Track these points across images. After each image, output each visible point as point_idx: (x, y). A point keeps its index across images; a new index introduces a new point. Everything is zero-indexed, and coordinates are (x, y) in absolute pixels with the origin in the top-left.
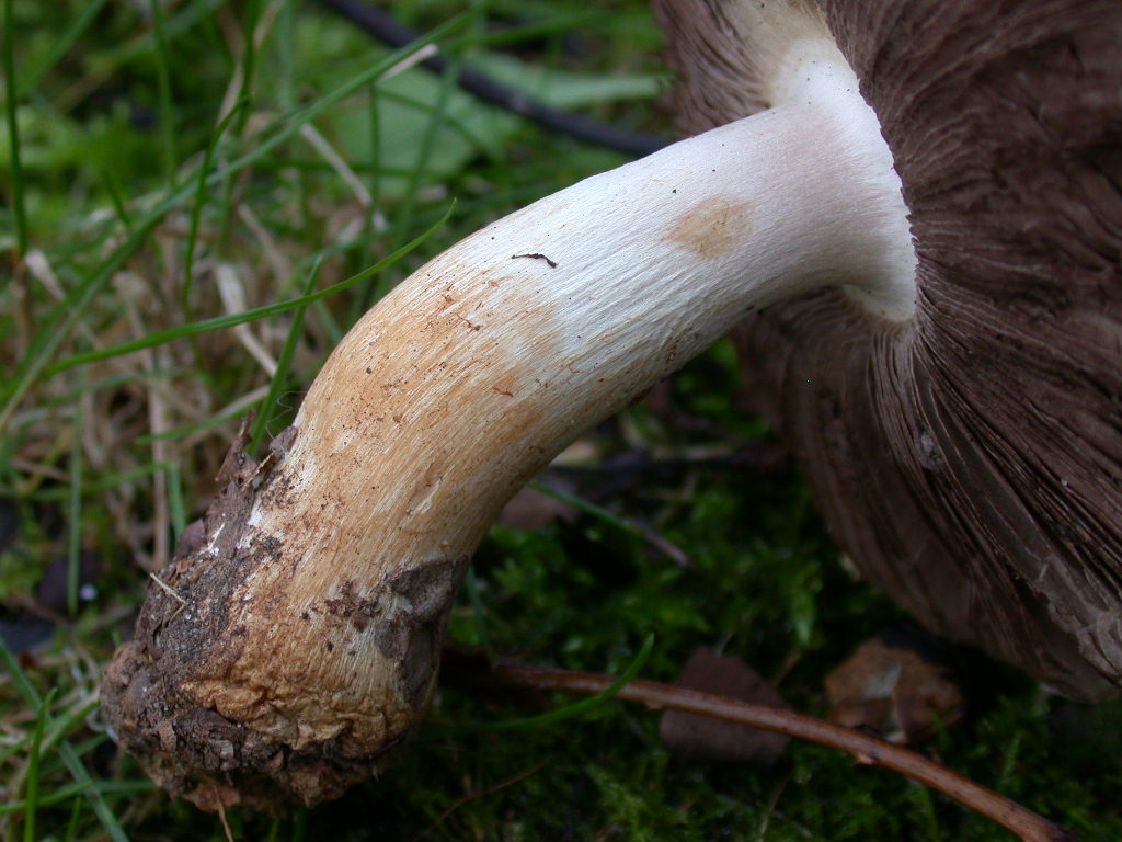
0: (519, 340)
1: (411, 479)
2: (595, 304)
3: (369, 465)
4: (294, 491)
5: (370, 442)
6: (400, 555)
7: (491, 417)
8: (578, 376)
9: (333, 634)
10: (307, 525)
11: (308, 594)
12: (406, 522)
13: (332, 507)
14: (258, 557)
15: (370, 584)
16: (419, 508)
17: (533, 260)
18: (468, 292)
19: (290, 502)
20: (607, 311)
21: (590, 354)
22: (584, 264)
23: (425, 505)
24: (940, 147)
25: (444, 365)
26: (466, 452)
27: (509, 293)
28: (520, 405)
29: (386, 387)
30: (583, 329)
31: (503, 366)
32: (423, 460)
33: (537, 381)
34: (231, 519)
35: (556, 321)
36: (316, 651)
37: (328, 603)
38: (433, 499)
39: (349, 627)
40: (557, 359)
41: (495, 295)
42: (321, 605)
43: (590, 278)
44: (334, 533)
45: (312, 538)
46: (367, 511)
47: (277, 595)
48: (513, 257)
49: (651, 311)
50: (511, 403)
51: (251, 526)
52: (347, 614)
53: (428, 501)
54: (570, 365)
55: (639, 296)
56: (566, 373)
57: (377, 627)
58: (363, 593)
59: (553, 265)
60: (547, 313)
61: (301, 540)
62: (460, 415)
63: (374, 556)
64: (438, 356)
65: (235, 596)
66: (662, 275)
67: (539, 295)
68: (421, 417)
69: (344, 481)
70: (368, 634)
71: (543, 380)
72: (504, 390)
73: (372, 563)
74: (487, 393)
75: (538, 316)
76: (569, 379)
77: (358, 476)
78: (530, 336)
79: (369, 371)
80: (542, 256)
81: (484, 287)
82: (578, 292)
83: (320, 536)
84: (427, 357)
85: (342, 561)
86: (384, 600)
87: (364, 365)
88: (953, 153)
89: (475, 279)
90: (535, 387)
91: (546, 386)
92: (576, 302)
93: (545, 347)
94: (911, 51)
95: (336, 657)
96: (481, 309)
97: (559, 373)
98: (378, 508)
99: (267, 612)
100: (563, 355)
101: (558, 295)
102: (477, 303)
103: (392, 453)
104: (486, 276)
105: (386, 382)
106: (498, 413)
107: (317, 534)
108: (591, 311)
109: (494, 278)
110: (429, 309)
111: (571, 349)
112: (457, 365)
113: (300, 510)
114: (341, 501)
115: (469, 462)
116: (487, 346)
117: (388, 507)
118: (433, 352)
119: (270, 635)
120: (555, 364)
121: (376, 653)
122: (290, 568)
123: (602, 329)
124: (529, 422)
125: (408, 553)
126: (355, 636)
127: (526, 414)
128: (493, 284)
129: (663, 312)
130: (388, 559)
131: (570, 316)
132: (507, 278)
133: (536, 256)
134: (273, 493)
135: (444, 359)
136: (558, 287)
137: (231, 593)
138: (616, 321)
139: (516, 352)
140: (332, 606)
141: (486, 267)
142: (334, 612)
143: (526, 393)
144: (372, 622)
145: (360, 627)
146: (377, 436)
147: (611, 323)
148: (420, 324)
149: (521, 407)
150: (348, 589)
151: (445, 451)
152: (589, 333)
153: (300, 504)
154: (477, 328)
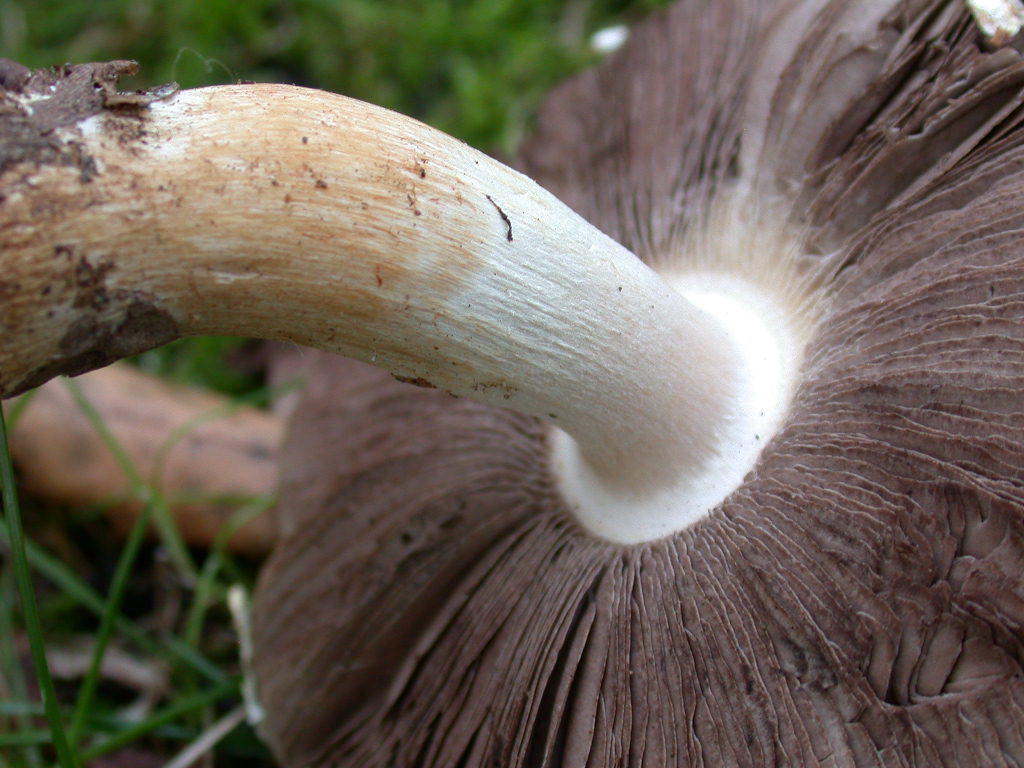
0: (434, 258)
1: (244, 250)
2: (504, 298)
3: (229, 202)
4: (144, 147)
5: (249, 189)
6: (165, 289)
7: (348, 281)
8: (430, 327)
9: (58, 286)
10: (134, 186)
11: (79, 235)
12: (199, 273)
13: (168, 197)
14: (67, 161)
15: (122, 282)
16: (220, 275)
17: (499, 216)
18: (436, 180)
19: (134, 151)
20: (503, 312)
21: (460, 325)
22: (527, 263)
23: (225, 279)
24: (850, 492)
25: (365, 207)
26: (300, 281)
27: (463, 218)
28: (375, 298)
29: (306, 167)
30: (476, 304)
31: (403, 260)
32: (268, 249)
33: (408, 297)
34: (62, 102)
35: (468, 276)
36: (36, 283)
37: (83, 260)
38: (237, 282)
39: (72, 294)
40: (438, 300)
41: (454, 208)
42: (77, 256)
43: (521, 278)
44: (147, 216)
45: (127, 200)
46: (188, 231)
47: (57, 207)
48: (488, 197)
49: (524, 347)
50: (373, 289)
51: (80, 130)
52: (84, 284)
53: (232, 278)
54: (439, 314)
55: (531, 329)
56: (429, 317)
57: (86, 317)
58: (111, 282)
59: (510, 237)
60: (472, 264)
61: (116, 190)
62: (334, 252)
63: (151, 268)
64: (368, 195)
65: (23, 167)
66: (558, 333)
67: (479, 244)
68: (307, 220)
69: (198, 191)
70: (74, 315)
71: (411, 302)
72: (381, 276)
73: (142, 271)
74: (368, 263)
75: (463, 259)
76: (425, 322)
77: (212, 201)
78: (445, 264)
79: (305, 141)
80: (509, 223)
81: (450, 191)
82: (504, 275)
83: (136, 205)
84: (360, 186)
85: (128, 243)
86: (114, 304)
87: (304, 131)
88: (861, 509)
89: (446, 177)
90: (401, 299)
91: (408, 308)
92: (496, 282)
93: (445, 284)
94: (907, 414)
95: (40, 304)
96: (434, 204)
97: (426, 310)
98: (197, 240)
99: (36, 209)
100: (445, 304)
101: (492, 262)
102: (435, 196)
103: (256, 216)
104: (458, 186)
105: (312, 164)
106: (357, 285)
107: (133, 202)
108: (496, 299)
109: (464, 196)
110: (395, 155)
111: (453, 307)
112: (374, 219)
113: (136, 166)
114: (179, 202)
115: (291, 288)
116: (410, 234)
117: (205, 248)
118: (369, 188)
119: (19, 229)
120: (432, 303)
121: (60, 333)
122: (87, 200)
123: (487, 320)
124: (363, 315)
125: (171, 294)
126: (67, 305)
127: (370, 307)
128: (459, 199)
129: (528, 357)
130: (155, 281)
131: (480, 285)
132: (472, 206)
133: (504, 217)
134: (122, 127)
135: (371, 202)
136: (496, 257)
137: (21, 160)
138: (501, 326)
139: (422, 263)
140: (84, 264)
141: (463, 179)
142: (79, 271)
143: (390, 296)
144: (88, 310)
145: (80, 303)
146: (261, 191)
147: (495, 323)
148: (379, 158)
149: (372, 299)
150: (108, 267)
151: (289, 262)
152: (477, 311)
153: (143, 164)
154: (417, 213)
